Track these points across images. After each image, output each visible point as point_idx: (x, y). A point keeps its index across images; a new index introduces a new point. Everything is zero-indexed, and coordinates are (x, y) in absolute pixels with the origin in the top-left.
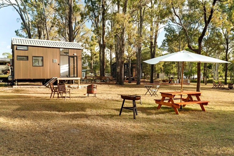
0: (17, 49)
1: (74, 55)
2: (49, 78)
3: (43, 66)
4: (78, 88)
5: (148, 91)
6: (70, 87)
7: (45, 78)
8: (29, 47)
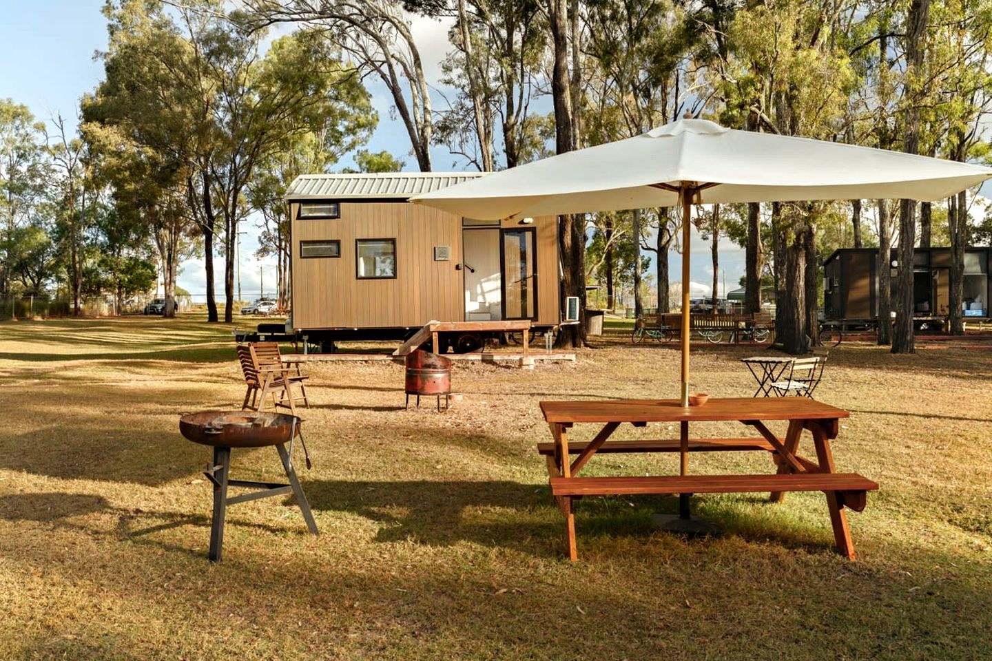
0: (299, 217)
1: (522, 222)
2: (417, 324)
3: (395, 277)
4: (521, 364)
5: (762, 387)
6: (492, 362)
7: (403, 325)
8: (342, 205)
